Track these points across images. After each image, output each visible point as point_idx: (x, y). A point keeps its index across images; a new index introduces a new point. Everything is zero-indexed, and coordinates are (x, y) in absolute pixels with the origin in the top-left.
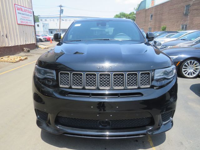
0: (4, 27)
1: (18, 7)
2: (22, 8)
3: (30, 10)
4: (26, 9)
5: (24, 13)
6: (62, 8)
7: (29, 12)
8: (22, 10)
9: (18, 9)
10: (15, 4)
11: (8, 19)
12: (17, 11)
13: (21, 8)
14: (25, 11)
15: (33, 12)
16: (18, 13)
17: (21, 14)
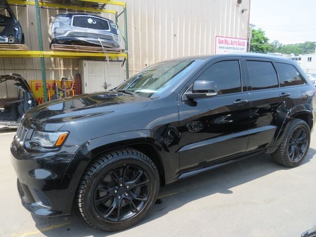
1: (222, 39)
2: (228, 39)
3: (241, 41)
4: (234, 40)
5: (230, 46)
7: (239, 45)
8: (226, 42)
9: (221, 42)
10: (216, 36)
12: (218, 45)
14: (231, 43)
16: (220, 48)
17: (224, 48)
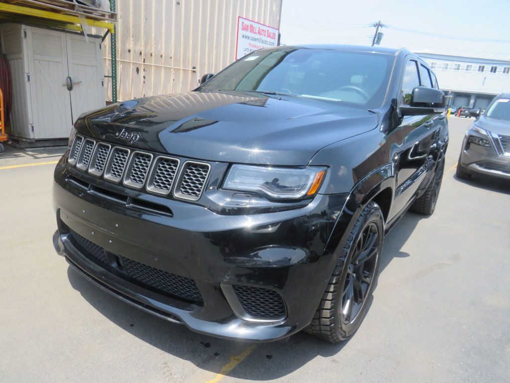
0: (206, 63)
1: (247, 23)
2: (254, 25)
3: (271, 30)
4: (262, 27)
5: (257, 36)
6: (380, 30)
7: (269, 36)
8: (252, 29)
9: (245, 28)
10: (239, 17)
11: (217, 47)
12: (241, 32)
13: (251, 26)
14: (259, 33)
15: (279, 36)
16: (243, 37)
17: (249, 38)
